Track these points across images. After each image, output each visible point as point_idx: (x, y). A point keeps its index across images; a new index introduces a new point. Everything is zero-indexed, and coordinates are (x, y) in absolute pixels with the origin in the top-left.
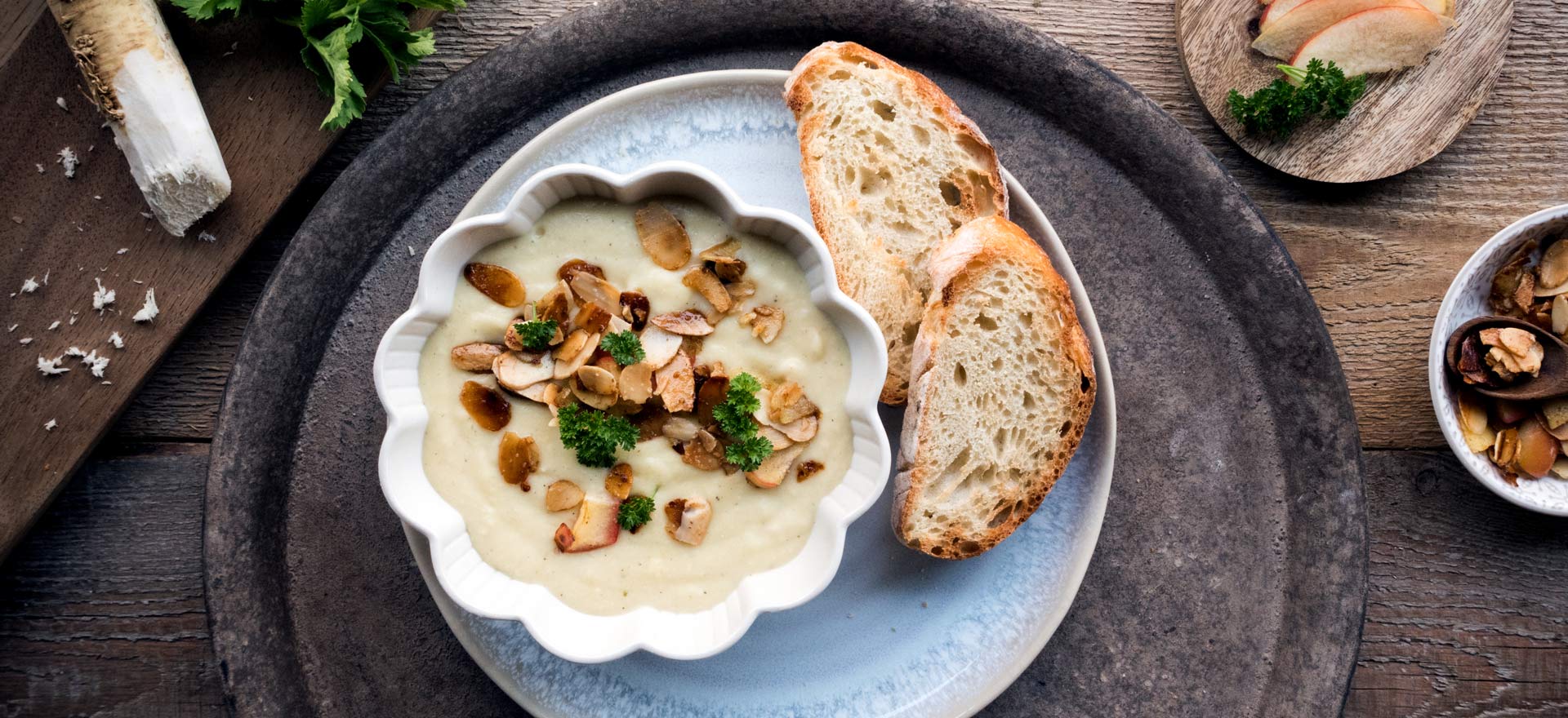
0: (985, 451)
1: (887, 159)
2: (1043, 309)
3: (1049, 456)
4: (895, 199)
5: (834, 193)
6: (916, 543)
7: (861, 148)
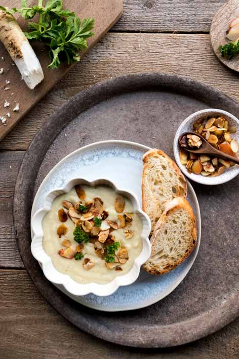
0: (167, 251)
1: (162, 178)
2: (189, 222)
3: (181, 256)
4: (161, 188)
5: (148, 183)
6: (146, 268)
7: (157, 175)
